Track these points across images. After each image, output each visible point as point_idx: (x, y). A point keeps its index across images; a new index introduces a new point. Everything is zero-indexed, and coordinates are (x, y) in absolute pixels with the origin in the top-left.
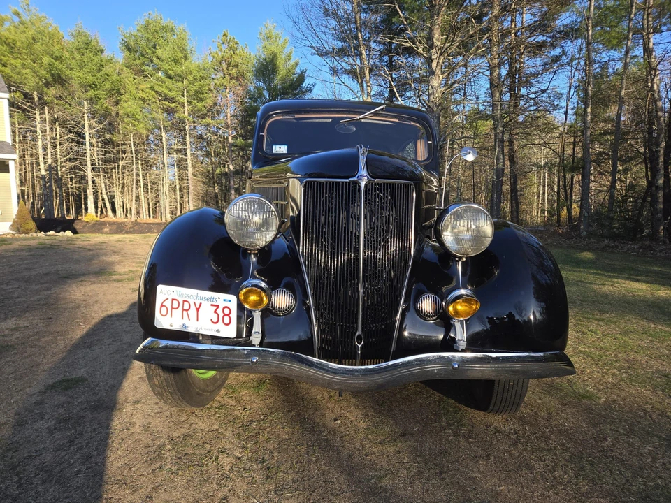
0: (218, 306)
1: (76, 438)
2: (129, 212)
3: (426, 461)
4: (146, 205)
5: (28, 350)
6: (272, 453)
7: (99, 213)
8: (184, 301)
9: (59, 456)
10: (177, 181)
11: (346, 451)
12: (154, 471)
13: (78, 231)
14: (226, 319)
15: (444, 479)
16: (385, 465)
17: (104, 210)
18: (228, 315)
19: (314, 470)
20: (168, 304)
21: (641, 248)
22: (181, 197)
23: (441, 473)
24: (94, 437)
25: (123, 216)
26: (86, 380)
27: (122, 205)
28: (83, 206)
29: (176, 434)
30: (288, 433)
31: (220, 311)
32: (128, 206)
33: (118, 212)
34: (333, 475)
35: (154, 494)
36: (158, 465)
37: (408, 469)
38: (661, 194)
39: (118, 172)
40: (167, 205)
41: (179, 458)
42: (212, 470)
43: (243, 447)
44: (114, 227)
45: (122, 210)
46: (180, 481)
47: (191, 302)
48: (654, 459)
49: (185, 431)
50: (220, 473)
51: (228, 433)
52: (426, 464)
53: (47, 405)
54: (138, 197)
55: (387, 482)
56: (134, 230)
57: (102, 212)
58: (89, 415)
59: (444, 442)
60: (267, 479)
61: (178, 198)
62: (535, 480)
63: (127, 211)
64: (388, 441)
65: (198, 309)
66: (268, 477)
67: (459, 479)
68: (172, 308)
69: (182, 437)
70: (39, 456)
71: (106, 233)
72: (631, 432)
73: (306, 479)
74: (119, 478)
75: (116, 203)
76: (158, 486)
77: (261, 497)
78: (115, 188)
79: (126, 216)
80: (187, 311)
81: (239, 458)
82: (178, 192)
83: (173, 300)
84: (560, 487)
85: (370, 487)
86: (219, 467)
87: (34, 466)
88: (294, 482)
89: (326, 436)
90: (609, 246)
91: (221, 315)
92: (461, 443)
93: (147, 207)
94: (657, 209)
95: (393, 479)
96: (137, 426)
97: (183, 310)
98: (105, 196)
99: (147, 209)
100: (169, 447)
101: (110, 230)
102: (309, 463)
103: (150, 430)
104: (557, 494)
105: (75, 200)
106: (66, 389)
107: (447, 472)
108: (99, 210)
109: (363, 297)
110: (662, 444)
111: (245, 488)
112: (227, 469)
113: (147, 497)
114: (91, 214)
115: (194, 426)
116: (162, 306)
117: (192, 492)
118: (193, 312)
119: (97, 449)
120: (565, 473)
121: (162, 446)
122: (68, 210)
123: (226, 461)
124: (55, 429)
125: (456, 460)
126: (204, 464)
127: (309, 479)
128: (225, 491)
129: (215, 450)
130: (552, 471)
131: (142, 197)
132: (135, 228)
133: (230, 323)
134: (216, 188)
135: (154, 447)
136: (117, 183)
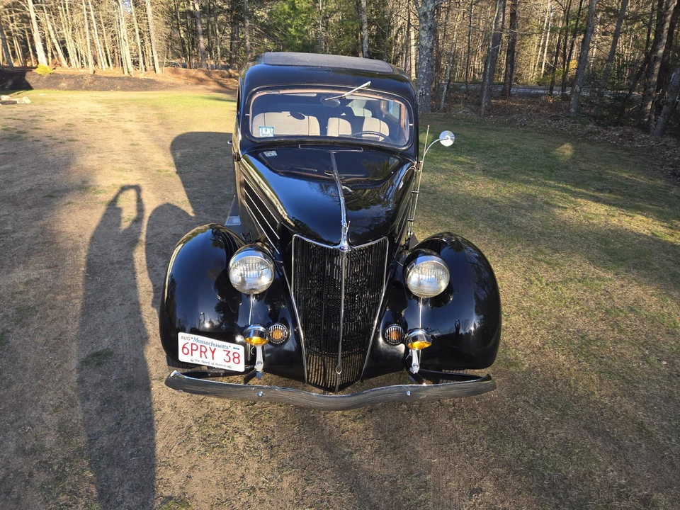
0: (229, 352)
1: (121, 420)
2: (84, 59)
3: (385, 438)
4: (103, 50)
5: (49, 312)
6: (273, 431)
7: (50, 58)
8: (201, 346)
9: (112, 439)
10: (136, 23)
11: (328, 428)
12: (188, 451)
13: (32, 85)
14: (236, 360)
15: (396, 454)
16: (355, 440)
17: (54, 53)
18: (238, 358)
19: (305, 448)
20: (189, 346)
21: (621, 136)
22: (142, 43)
23: (395, 448)
24: (135, 418)
25: (79, 65)
26: (112, 352)
27: (75, 52)
28: (30, 50)
29: (198, 415)
30: (284, 411)
31: (231, 355)
32: (83, 52)
33: (72, 61)
34: (319, 453)
35: (192, 474)
36: (189, 446)
37: (371, 445)
38: (658, 65)
39: (66, 10)
40: (128, 52)
41: (205, 440)
42: (231, 451)
43: (251, 426)
44: (72, 82)
45: (76, 57)
46: (208, 461)
47: (208, 347)
48: (548, 429)
49: (205, 411)
50: (237, 452)
51: (238, 412)
52: (385, 440)
53: (87, 384)
54: (93, 43)
55: (356, 457)
56: (95, 86)
57: (53, 56)
58: (126, 395)
59: (400, 416)
60: (271, 457)
61: (139, 44)
62: (459, 453)
63: (82, 59)
64: (359, 418)
65: (213, 352)
66: (272, 456)
67: (407, 453)
68: (192, 350)
69: (203, 418)
70: (97, 439)
71: (63, 89)
72: (538, 403)
73: (299, 456)
74: (163, 460)
75: (68, 48)
76: (194, 467)
77: (268, 474)
78: (64, 30)
79: (82, 64)
80: (204, 352)
81: (249, 437)
82: (138, 37)
83: (192, 344)
84: (475, 458)
85: (344, 463)
86: (236, 447)
87: (96, 450)
88: (292, 459)
89: (313, 414)
90: (591, 132)
91: (232, 357)
92: (412, 418)
93: (104, 53)
94: (650, 83)
95: (361, 455)
96: (166, 407)
97: (201, 352)
98: (55, 41)
99: (104, 55)
100: (195, 428)
101: (68, 85)
102: (301, 441)
103: (178, 410)
104: (472, 465)
105: (20, 43)
106: (99, 364)
107: (399, 447)
108: (50, 55)
109: (344, 329)
110: (557, 415)
111: (256, 466)
112: (241, 448)
113: (188, 477)
114: (43, 65)
115: (211, 405)
116: (184, 347)
117: (219, 472)
118: (209, 354)
119: (141, 431)
120: (481, 445)
121: (190, 427)
122: (14, 54)
123: (240, 440)
124: (102, 411)
125: (407, 435)
126: (223, 444)
127: (301, 457)
128: (242, 470)
129: (230, 430)
130: (472, 444)
131: (97, 41)
132: (96, 83)
133: (239, 362)
134: (182, 31)
135: (184, 429)
136: (66, 24)
